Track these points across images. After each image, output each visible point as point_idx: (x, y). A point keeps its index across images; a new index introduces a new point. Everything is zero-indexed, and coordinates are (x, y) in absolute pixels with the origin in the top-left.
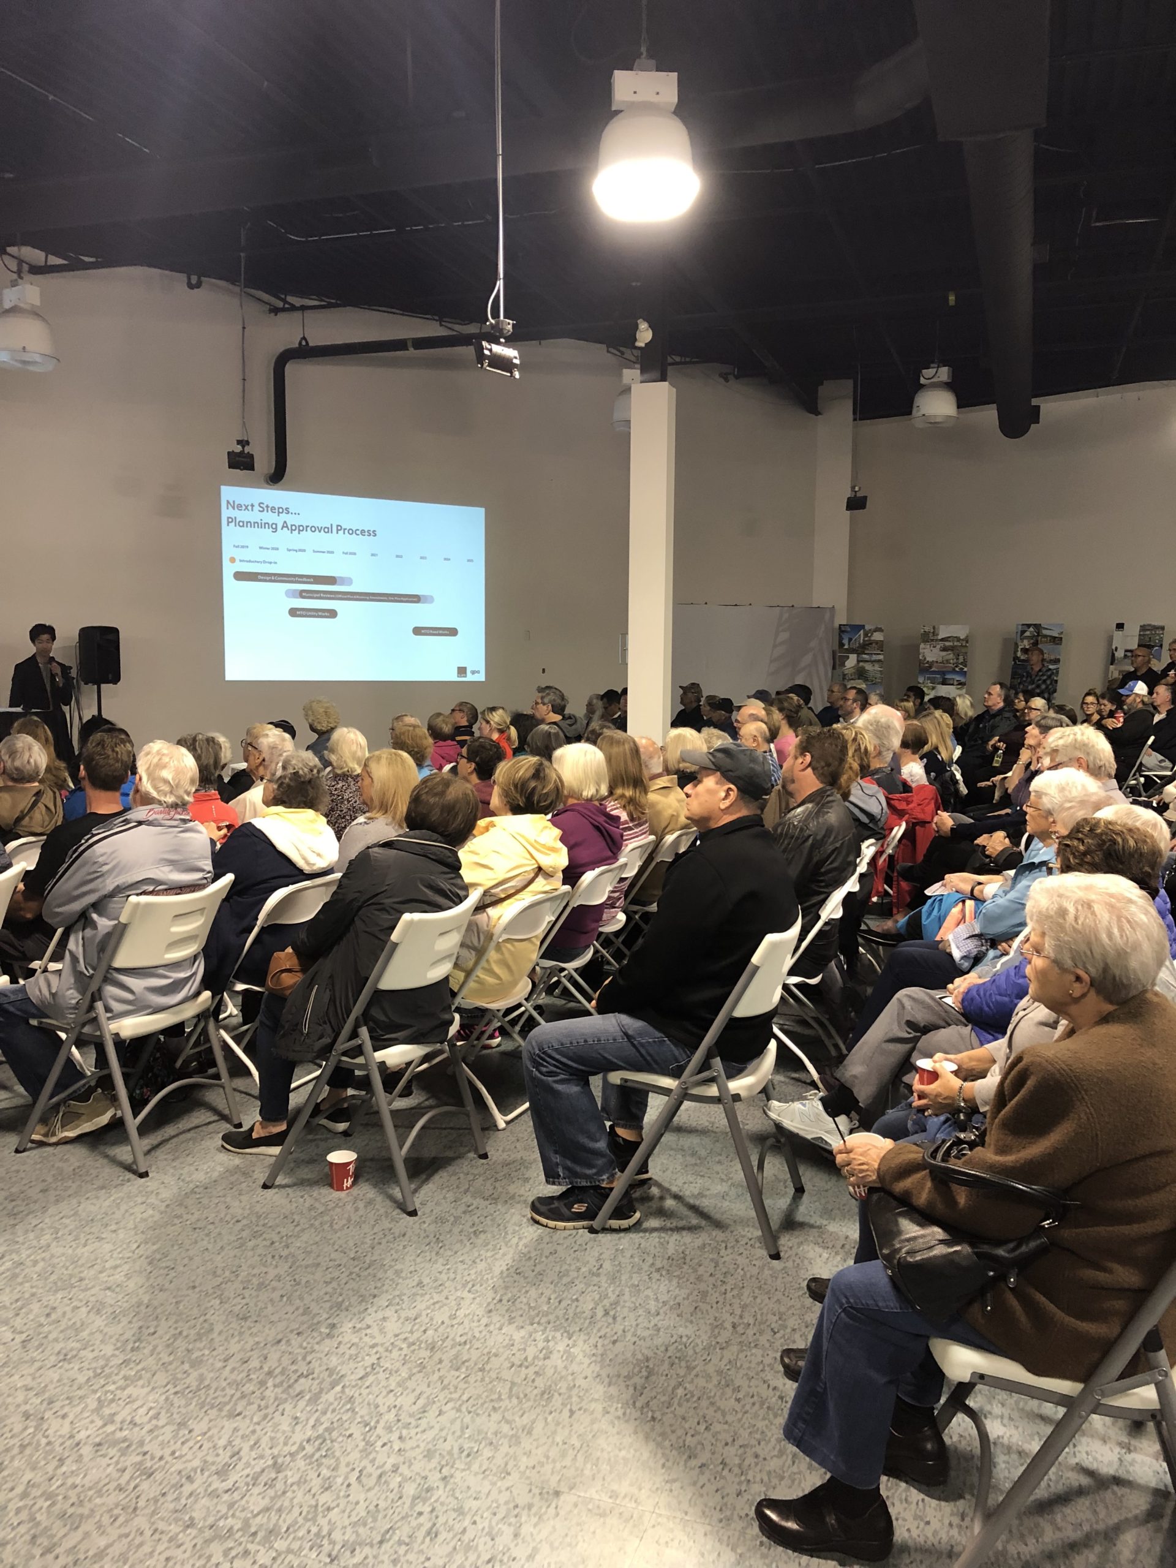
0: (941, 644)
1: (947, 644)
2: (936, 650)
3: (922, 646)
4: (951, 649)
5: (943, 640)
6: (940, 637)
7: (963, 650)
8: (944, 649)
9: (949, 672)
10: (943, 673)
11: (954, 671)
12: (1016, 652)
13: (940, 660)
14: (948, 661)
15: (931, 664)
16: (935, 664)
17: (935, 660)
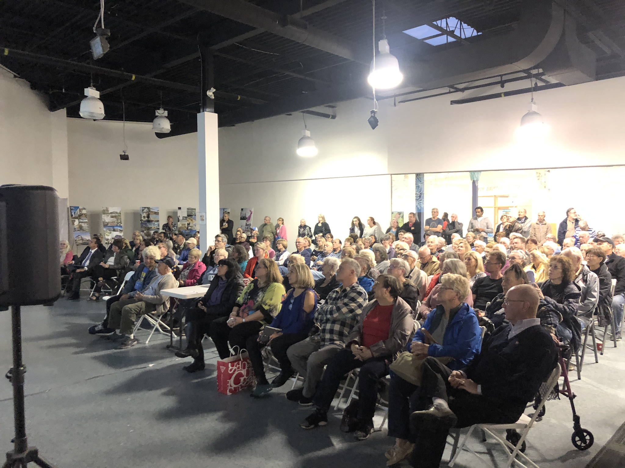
1: (113, 215)
2: (109, 217)
3: (103, 216)
4: (115, 217)
5: (111, 213)
7: (119, 217)
10: (113, 227)
11: (117, 226)
12: (141, 217)
13: (111, 221)
14: (114, 222)
15: (108, 223)
16: (110, 223)
17: (109, 221)
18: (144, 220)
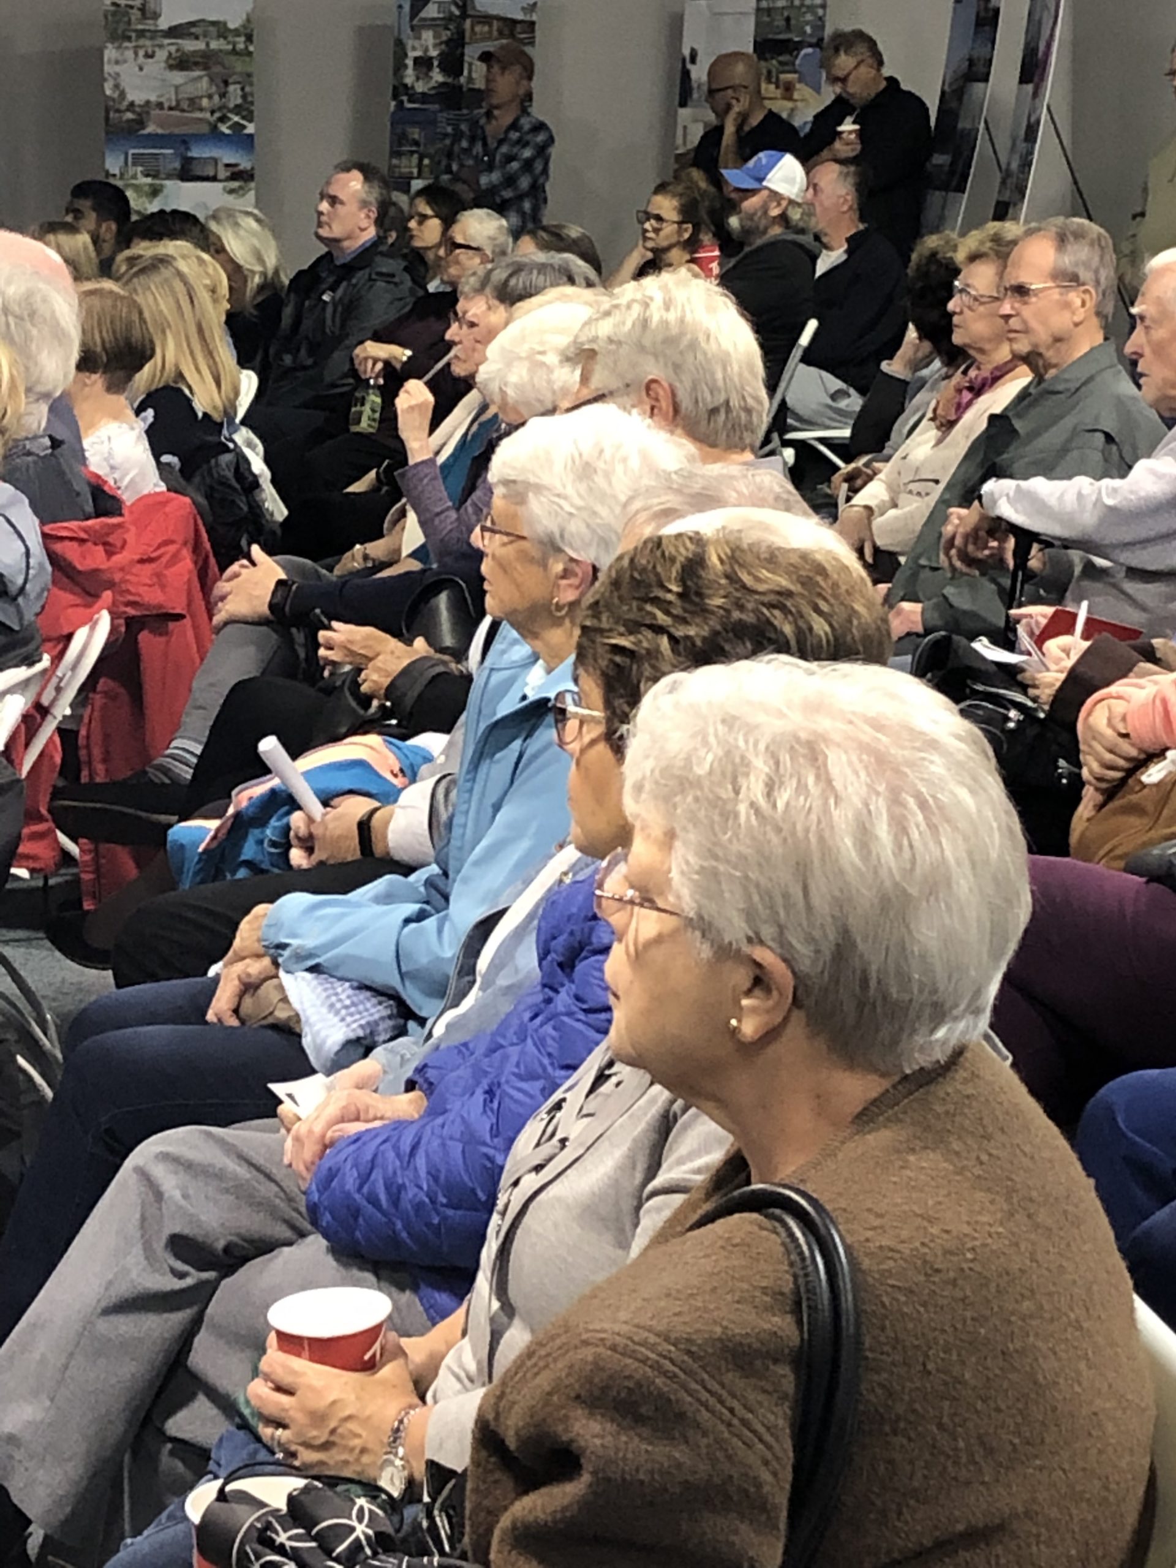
0: (170, 46)
1: (190, 46)
2: (156, 66)
3: (110, 53)
4: (204, 61)
5: (175, 32)
6: (164, 24)
7: (239, 66)
8: (181, 63)
9: (199, 138)
10: (184, 141)
11: (214, 135)
12: (399, 67)
13: (169, 98)
14: (194, 103)
15: (142, 113)
16: (155, 112)
17: (153, 98)
18: (420, 87)
